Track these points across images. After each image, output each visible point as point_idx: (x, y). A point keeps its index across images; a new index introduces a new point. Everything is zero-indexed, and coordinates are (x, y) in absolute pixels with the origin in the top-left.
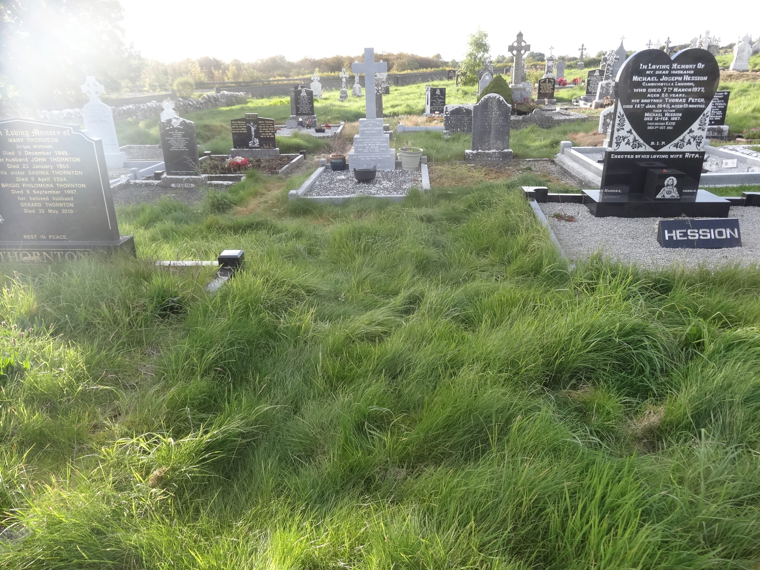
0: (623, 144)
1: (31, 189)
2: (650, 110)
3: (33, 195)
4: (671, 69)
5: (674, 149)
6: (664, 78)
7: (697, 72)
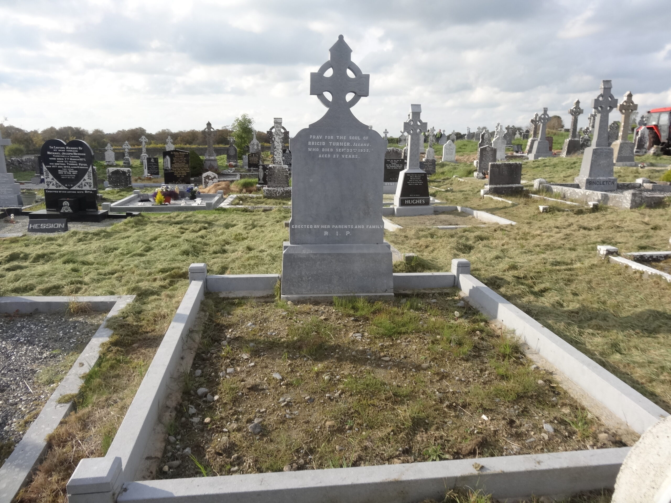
0: (51, 185)
2: (61, 169)
4: (66, 149)
5: (78, 189)
7: (80, 151)
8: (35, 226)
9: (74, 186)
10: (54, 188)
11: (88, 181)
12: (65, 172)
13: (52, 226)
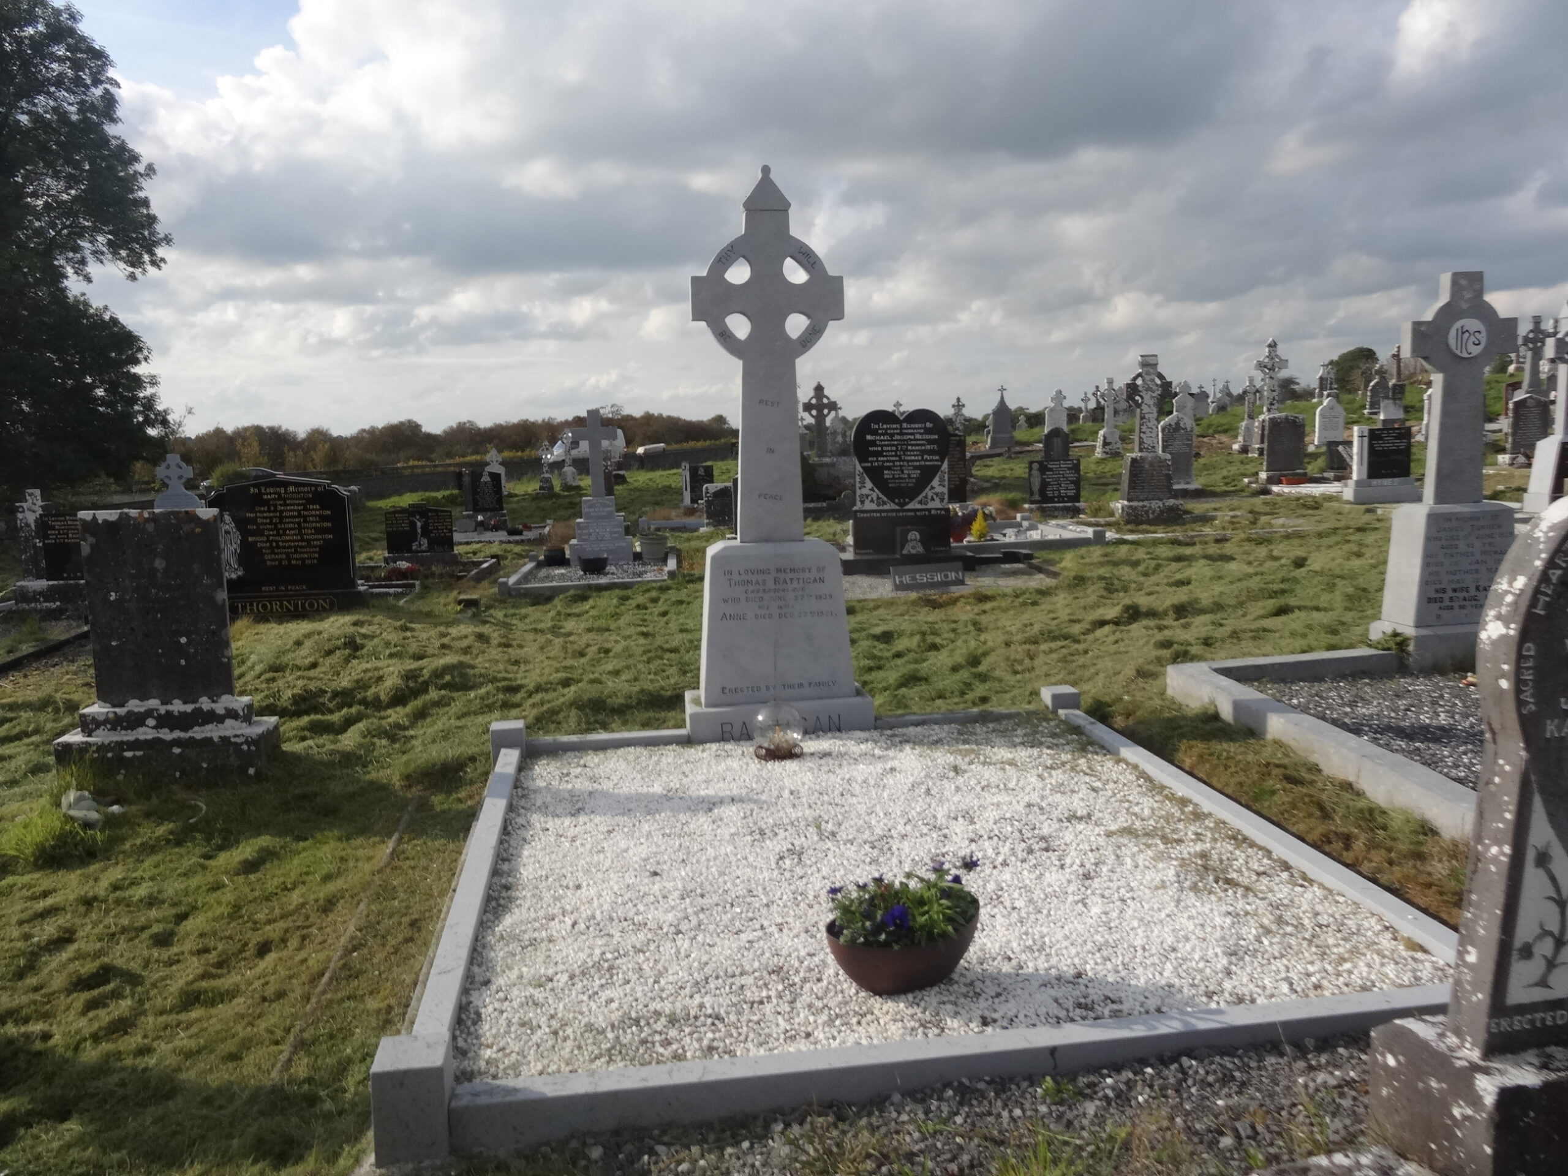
0: (867, 502)
1: (277, 542)
2: (889, 468)
3: (278, 547)
4: (901, 429)
5: (919, 506)
6: (897, 437)
7: (928, 431)
8: (907, 579)
9: (911, 500)
10: (874, 507)
11: (939, 489)
12: (897, 474)
13: (939, 577)
